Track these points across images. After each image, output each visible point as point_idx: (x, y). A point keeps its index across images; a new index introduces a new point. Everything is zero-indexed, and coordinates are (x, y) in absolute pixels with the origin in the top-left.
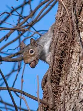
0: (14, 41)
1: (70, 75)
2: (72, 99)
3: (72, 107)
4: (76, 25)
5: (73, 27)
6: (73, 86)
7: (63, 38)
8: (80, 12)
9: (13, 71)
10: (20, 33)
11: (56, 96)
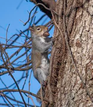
0: (22, 55)
1: (64, 79)
2: (66, 97)
3: (67, 103)
4: (68, 42)
5: (65, 44)
6: (67, 88)
7: (59, 52)
8: (71, 33)
9: (23, 77)
10: (27, 50)
11: (54, 95)
